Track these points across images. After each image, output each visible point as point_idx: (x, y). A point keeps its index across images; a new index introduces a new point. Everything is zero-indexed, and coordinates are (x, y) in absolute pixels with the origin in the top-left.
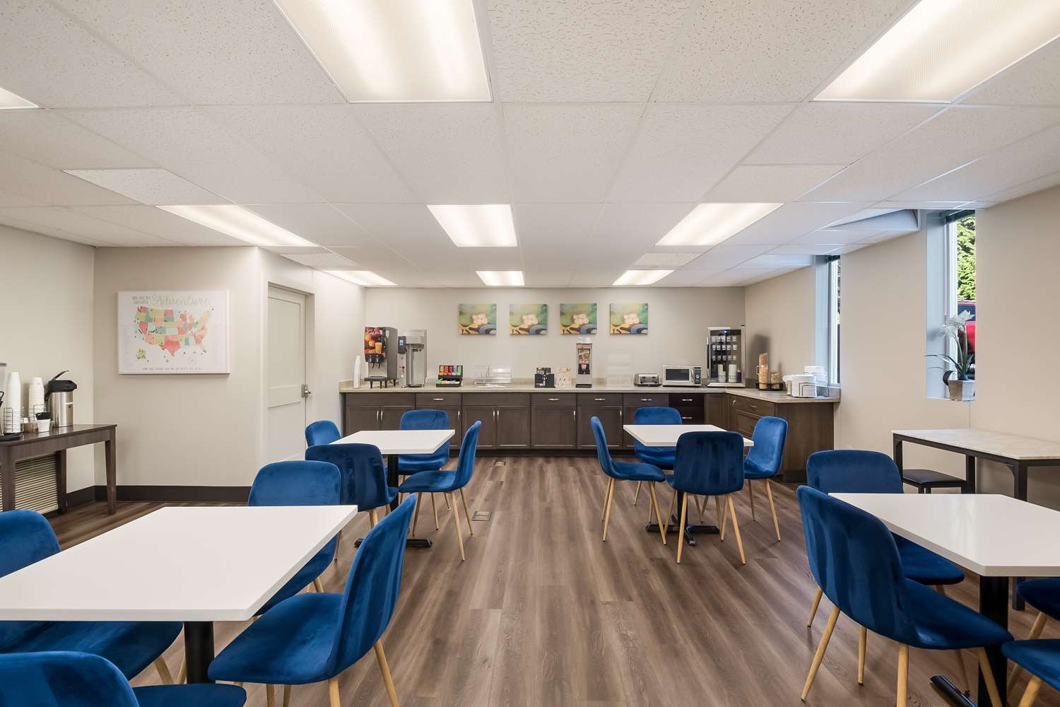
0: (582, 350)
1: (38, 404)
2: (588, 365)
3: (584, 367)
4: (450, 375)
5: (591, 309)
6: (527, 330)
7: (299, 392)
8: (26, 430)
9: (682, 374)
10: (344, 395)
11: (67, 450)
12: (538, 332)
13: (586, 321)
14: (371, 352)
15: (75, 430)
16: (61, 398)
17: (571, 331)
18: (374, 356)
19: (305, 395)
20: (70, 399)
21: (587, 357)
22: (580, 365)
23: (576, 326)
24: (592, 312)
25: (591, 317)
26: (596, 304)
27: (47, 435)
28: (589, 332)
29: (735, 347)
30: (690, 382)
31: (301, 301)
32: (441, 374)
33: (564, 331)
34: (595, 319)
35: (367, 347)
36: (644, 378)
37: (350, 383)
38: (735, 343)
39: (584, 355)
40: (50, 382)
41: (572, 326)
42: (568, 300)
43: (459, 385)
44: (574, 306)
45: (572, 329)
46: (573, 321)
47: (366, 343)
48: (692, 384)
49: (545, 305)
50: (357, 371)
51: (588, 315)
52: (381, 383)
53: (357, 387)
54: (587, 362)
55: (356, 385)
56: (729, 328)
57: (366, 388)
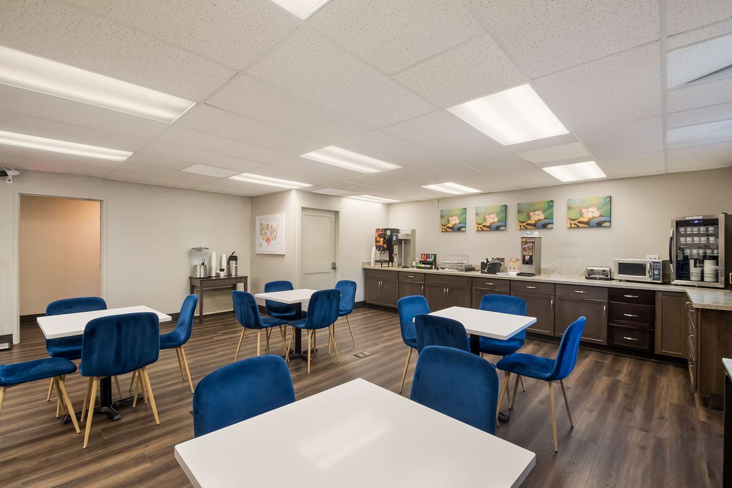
0: (526, 242)
1: (224, 266)
2: (531, 257)
3: (527, 258)
4: (430, 261)
5: (547, 206)
6: (489, 227)
7: (331, 266)
8: (218, 275)
9: (638, 269)
10: (365, 270)
11: (237, 284)
12: (498, 228)
13: (542, 217)
14: (378, 244)
15: (238, 276)
16: (233, 263)
17: (527, 226)
18: (379, 246)
19: (334, 268)
20: (236, 264)
21: (532, 249)
22: (524, 256)
23: (532, 222)
24: (548, 208)
25: (546, 213)
26: (552, 201)
27: (234, 277)
28: (544, 226)
29: (712, 239)
30: (647, 278)
31: (332, 216)
32: (422, 260)
33: (520, 226)
34: (552, 214)
35: (377, 242)
36: (592, 270)
37: (369, 263)
38: (711, 235)
39: (528, 247)
40: (230, 256)
41: (529, 222)
42: (525, 199)
43: (431, 268)
44: (531, 205)
45: (528, 224)
46: (529, 217)
47: (376, 238)
48: (650, 280)
49: (506, 206)
50: (373, 256)
51: (544, 211)
52: (389, 264)
53: (372, 266)
54: (530, 254)
55: (372, 265)
56: (701, 217)
57: (378, 267)
